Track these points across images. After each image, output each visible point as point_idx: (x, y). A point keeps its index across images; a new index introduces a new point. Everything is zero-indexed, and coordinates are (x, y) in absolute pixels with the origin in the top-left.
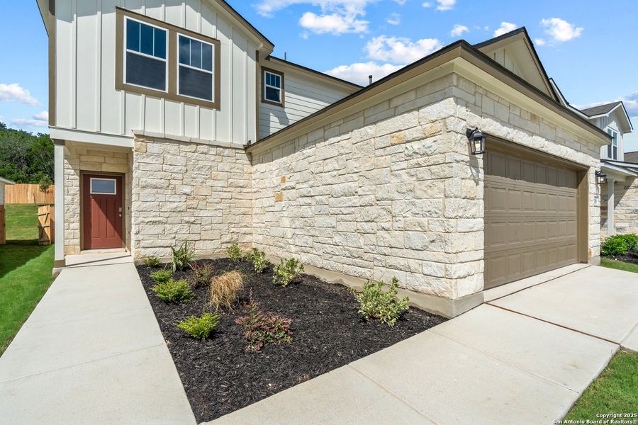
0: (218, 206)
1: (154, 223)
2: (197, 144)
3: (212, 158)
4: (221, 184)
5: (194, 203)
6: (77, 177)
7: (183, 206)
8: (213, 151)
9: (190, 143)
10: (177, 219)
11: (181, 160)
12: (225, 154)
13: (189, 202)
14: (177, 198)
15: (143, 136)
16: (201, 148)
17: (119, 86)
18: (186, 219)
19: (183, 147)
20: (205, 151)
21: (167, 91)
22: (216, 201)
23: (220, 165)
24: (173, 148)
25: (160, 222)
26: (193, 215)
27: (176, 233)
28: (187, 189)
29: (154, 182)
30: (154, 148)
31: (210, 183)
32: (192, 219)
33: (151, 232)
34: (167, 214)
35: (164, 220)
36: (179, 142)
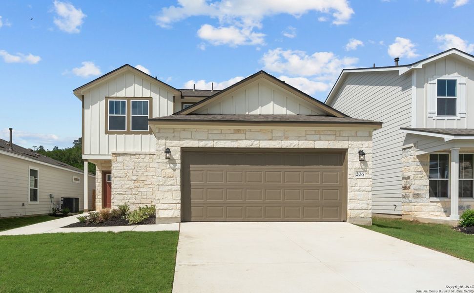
0: (150, 186)
1: (120, 194)
2: (139, 154)
3: (147, 161)
4: (152, 174)
5: (137, 185)
6: (101, 174)
7: (132, 186)
8: (147, 157)
9: (136, 154)
10: (130, 193)
11: (132, 163)
12: (154, 158)
13: (135, 184)
14: (129, 182)
15: (115, 154)
16: (141, 156)
17: (106, 132)
18: (134, 192)
19: (132, 156)
20: (143, 157)
21: (126, 130)
22: (149, 183)
23: (151, 164)
24: (128, 158)
25: (122, 194)
26: (137, 191)
27: (129, 199)
28: (134, 178)
29: (120, 175)
30: (120, 158)
31: (146, 174)
32: (137, 193)
33: (118, 199)
34: (125, 190)
35: (124, 193)
36: (131, 154)
